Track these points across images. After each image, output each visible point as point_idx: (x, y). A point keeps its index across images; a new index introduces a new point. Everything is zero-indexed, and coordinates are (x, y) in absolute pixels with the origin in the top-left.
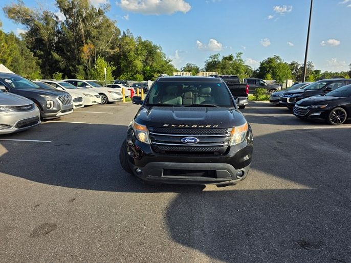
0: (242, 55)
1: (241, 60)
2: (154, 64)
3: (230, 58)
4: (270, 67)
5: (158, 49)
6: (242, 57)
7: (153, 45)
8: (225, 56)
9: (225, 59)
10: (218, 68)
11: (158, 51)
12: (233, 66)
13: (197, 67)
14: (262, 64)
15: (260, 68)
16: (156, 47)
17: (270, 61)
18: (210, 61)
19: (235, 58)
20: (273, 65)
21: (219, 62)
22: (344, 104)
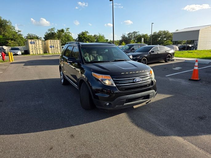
0: (69, 30)
1: (69, 33)
2: (6, 34)
3: (62, 31)
4: (84, 37)
5: (8, 22)
6: (70, 31)
7: (2, 19)
8: (59, 30)
9: (59, 31)
10: (55, 37)
11: (8, 24)
12: (65, 36)
13: (37, 36)
14: (79, 35)
15: (78, 38)
16: (5, 21)
17: (83, 34)
18: (49, 32)
19: (65, 31)
20: (85, 36)
21: (55, 33)
22: (146, 56)
